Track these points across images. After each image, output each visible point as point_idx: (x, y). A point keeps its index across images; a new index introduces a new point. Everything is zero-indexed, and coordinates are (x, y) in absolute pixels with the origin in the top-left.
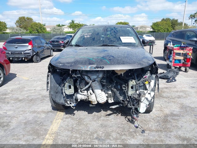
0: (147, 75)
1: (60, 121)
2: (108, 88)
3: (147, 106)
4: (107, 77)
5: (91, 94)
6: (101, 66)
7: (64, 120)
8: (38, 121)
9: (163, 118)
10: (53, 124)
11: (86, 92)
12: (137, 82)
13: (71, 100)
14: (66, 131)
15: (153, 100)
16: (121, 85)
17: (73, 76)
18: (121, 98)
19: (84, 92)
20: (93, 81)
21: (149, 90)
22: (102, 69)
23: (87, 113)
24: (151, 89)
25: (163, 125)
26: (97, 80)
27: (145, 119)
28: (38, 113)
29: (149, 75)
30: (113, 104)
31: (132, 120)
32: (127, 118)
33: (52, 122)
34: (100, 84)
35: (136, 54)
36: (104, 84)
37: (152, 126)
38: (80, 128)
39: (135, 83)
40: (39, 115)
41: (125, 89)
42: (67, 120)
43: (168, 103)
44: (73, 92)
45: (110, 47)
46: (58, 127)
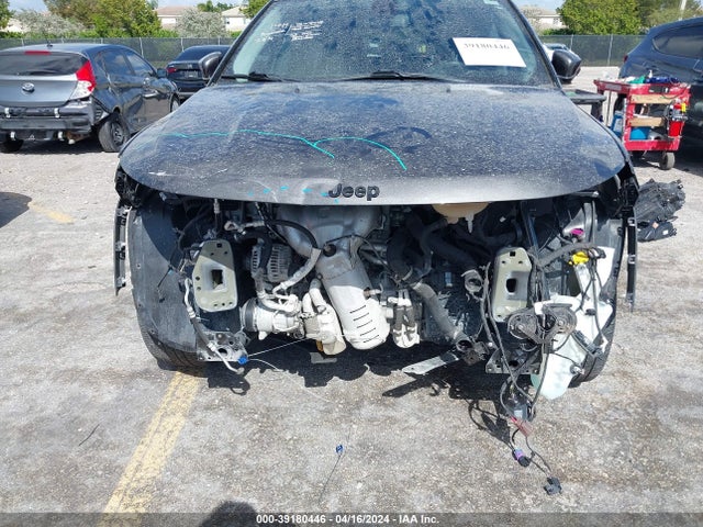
0: (579, 221)
1: (178, 421)
2: (398, 282)
3: (577, 369)
4: (393, 230)
5: (315, 308)
6: (366, 185)
7: (199, 415)
8: (82, 423)
9: (635, 412)
10: (147, 440)
11: (293, 298)
12: (536, 261)
13: (224, 336)
14: (203, 478)
15: (606, 342)
16: (458, 271)
17: (226, 227)
18: (457, 330)
19: (283, 301)
20: (327, 249)
21: (592, 297)
22: (369, 199)
23: (302, 380)
24: (598, 291)
25: (641, 452)
26: (345, 248)
27: (555, 418)
28: (90, 379)
29: (589, 221)
30: (415, 354)
31: (499, 420)
32: (478, 408)
33: (142, 427)
34: (360, 264)
35: (534, 119)
36: (379, 262)
37: (591, 457)
38: (268, 460)
39: (527, 263)
40: (90, 392)
41: (478, 289)
42: (212, 417)
43: (653, 337)
44: (235, 299)
45: (407, 86)
46: (169, 452)
